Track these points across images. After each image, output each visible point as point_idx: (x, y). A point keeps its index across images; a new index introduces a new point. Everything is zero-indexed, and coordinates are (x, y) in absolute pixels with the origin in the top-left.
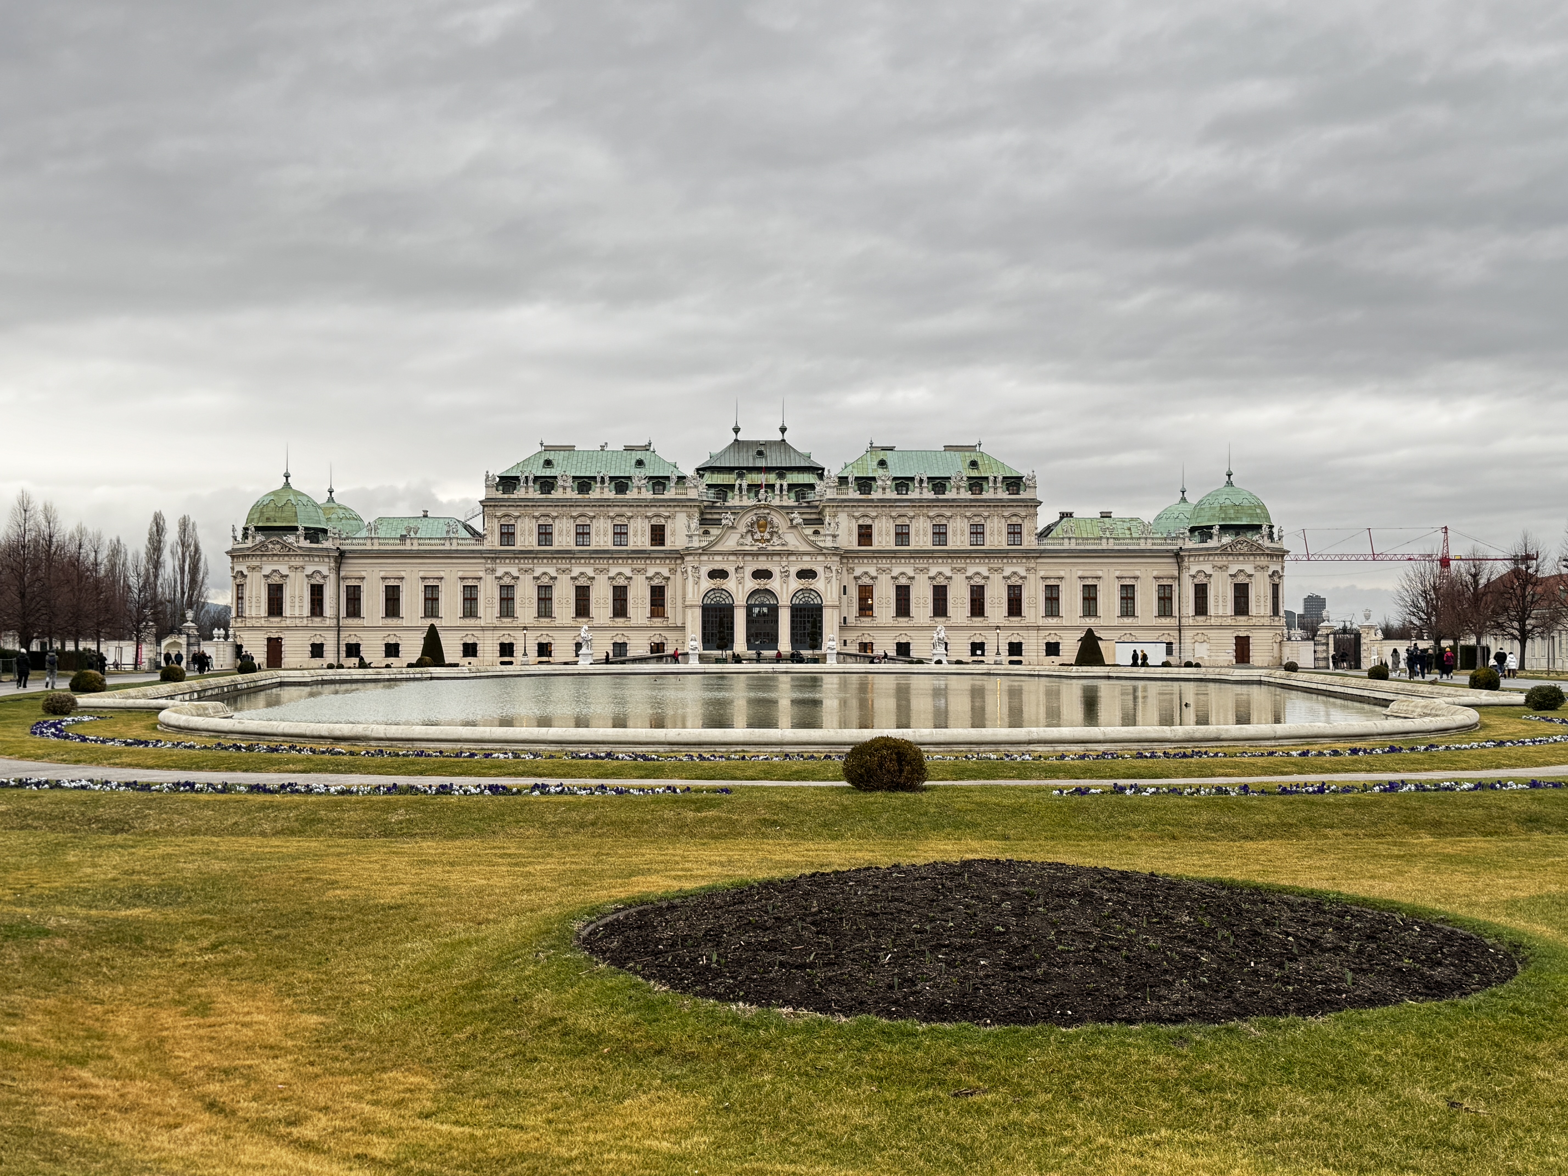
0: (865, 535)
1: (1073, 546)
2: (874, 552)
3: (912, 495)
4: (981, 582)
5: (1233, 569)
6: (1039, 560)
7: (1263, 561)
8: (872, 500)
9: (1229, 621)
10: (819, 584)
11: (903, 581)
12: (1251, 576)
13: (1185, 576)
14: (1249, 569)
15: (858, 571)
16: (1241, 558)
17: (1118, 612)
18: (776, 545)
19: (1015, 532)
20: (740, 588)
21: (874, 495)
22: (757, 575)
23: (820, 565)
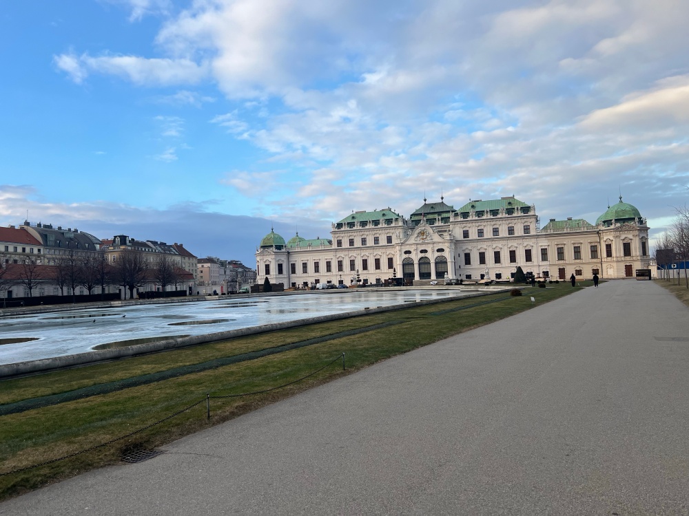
0: (466, 234)
1: (552, 232)
2: (470, 240)
3: (484, 217)
4: (514, 249)
5: (623, 237)
6: (538, 239)
7: (637, 233)
8: (468, 221)
9: (623, 259)
10: (445, 254)
12: (631, 239)
13: (602, 241)
14: (630, 236)
15: (464, 248)
16: (626, 232)
17: (573, 258)
18: (428, 240)
19: (527, 228)
20: (416, 257)
21: (469, 219)
22: (422, 251)
23: (445, 246)
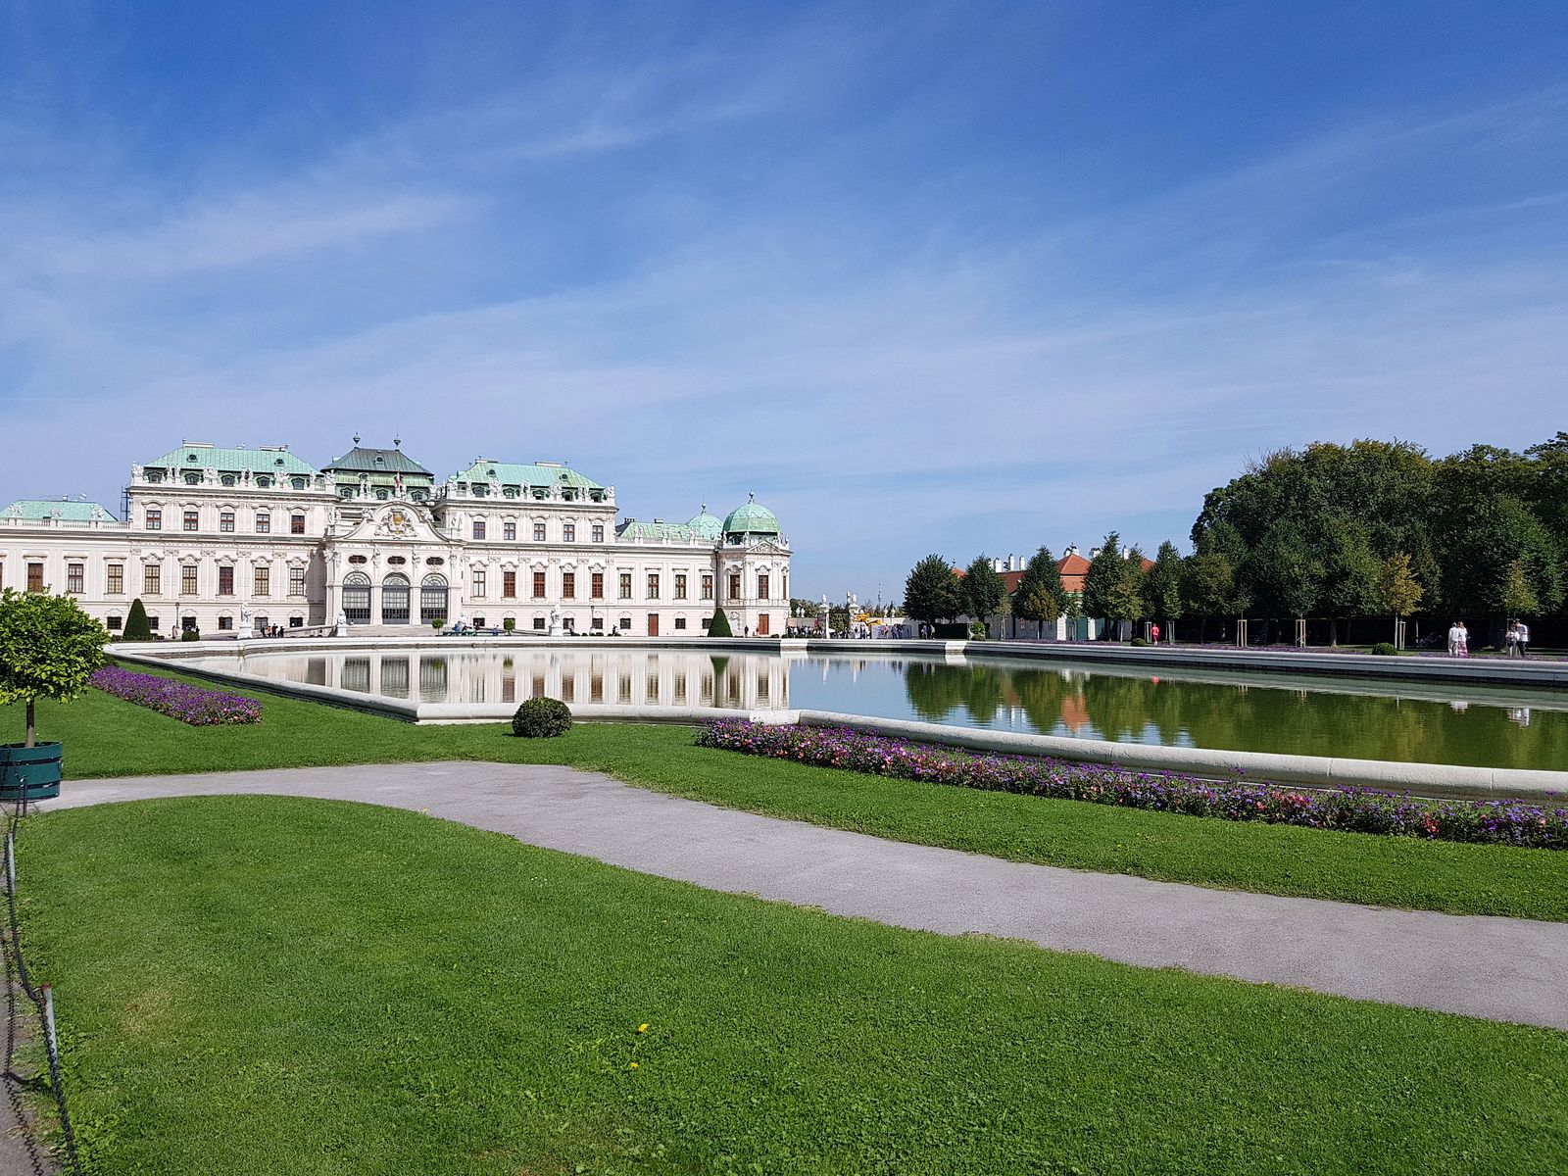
0: (479, 529)
1: (642, 545)
2: (486, 544)
3: (517, 499)
4: (571, 571)
5: (757, 565)
6: (616, 555)
7: (777, 559)
8: (486, 502)
9: (754, 603)
10: (445, 569)
11: (510, 569)
12: (769, 570)
13: (723, 569)
14: (768, 564)
15: (474, 560)
16: (763, 557)
17: (674, 596)
18: (408, 536)
19: (598, 532)
20: (377, 571)
21: (487, 498)
22: (392, 560)
23: (442, 552)
